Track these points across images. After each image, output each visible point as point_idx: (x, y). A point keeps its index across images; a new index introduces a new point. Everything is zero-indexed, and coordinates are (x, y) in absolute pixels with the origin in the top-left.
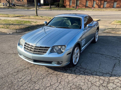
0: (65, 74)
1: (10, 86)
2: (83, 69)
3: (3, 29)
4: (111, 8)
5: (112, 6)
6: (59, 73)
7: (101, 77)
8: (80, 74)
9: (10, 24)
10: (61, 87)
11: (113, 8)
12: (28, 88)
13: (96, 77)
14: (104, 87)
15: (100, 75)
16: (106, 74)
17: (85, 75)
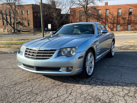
0: (77, 85)
1: (3, 98)
2: (100, 80)
3: (4, 48)
4: (125, 30)
5: (126, 29)
6: (68, 84)
7: (124, 87)
8: (96, 85)
9: (12, 44)
10: (72, 98)
11: (127, 30)
12: (27, 100)
13: (118, 88)
14: (131, 96)
15: (123, 85)
16: (131, 84)
17: (103, 86)
